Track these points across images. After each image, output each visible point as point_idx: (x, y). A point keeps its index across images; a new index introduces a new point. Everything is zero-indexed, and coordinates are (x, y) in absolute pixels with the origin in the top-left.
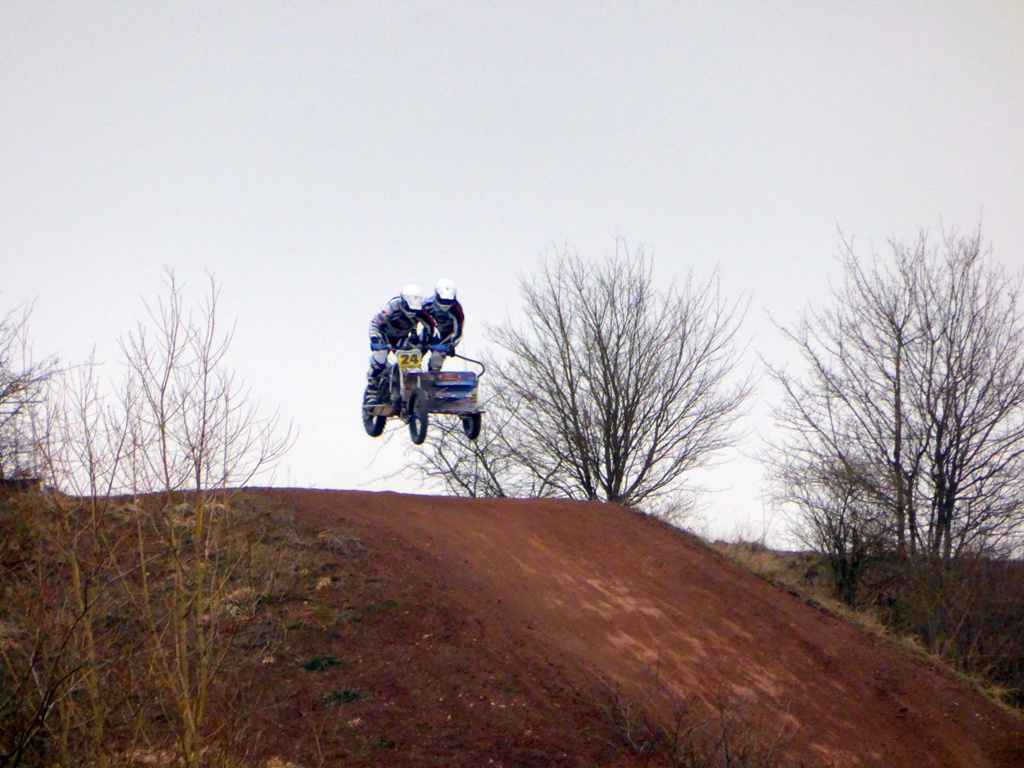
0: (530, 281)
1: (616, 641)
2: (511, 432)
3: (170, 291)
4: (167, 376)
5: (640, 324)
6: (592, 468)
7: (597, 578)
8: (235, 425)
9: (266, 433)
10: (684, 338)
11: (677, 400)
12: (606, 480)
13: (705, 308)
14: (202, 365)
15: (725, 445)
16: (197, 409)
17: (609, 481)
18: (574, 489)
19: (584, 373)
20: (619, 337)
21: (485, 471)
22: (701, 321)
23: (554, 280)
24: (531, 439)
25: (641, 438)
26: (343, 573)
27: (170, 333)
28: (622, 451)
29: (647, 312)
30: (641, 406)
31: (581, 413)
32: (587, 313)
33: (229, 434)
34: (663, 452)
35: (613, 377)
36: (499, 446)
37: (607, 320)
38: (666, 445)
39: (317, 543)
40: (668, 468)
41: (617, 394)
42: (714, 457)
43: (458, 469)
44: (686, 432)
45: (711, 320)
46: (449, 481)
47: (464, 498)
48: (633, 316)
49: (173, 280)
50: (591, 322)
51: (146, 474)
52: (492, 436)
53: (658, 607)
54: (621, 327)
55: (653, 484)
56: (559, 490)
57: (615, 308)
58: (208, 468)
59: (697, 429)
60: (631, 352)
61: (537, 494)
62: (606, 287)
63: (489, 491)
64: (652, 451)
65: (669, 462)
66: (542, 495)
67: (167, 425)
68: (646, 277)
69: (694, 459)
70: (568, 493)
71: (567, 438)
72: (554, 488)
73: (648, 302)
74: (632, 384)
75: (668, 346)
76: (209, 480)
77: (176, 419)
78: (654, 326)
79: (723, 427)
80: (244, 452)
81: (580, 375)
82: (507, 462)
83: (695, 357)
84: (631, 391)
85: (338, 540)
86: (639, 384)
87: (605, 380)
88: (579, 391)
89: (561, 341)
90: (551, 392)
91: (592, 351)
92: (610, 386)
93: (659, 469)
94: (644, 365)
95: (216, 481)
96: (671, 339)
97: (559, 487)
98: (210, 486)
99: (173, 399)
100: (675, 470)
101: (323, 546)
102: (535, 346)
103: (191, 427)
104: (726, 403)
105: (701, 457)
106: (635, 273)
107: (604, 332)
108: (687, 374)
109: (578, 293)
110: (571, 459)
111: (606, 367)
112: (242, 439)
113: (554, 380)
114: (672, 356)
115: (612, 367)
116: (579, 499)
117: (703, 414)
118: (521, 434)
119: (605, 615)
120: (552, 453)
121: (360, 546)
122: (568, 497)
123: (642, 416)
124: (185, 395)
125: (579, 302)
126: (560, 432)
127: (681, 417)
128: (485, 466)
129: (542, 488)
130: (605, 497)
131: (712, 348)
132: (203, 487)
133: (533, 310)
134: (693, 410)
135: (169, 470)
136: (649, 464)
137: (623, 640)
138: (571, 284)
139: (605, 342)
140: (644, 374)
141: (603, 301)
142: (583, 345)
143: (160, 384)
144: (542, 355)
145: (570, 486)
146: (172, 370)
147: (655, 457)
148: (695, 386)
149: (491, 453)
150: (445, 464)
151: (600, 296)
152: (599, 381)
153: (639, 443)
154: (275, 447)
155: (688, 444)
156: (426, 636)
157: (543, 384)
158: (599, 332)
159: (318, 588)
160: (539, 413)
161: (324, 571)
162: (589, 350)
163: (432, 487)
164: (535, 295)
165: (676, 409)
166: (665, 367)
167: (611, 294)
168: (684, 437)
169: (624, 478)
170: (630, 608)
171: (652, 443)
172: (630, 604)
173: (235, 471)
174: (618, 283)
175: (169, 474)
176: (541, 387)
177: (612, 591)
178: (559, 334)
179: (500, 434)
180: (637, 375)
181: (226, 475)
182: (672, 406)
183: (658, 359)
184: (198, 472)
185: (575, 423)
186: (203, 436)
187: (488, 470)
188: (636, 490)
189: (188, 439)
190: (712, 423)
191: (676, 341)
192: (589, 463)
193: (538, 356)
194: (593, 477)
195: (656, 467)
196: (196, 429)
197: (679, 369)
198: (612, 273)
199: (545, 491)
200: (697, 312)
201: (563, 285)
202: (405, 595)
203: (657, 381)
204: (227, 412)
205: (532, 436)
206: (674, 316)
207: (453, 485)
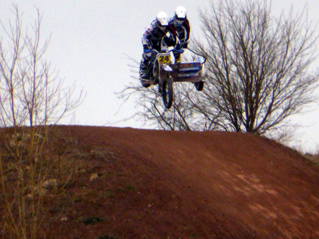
0: (204, 12)
1: (253, 208)
2: (193, 95)
3: (16, 17)
4: (14, 63)
5: (265, 35)
6: (238, 114)
7: (243, 174)
8: (51, 90)
9: (68, 95)
10: (288, 43)
11: (285, 77)
12: (246, 121)
13: (300, 26)
14: (33, 58)
15: (311, 101)
16: (30, 82)
17: (248, 121)
18: (228, 126)
19: (234, 63)
20: (253, 42)
21: (179, 117)
22: (298, 33)
23: (217, 11)
24: (204, 99)
25: (265, 98)
26: (104, 171)
27: (15, 40)
28: (254, 105)
29: (268, 29)
30: (265, 80)
31: (232, 84)
32: (235, 29)
33: (48, 95)
34: (277, 105)
35: (249, 64)
36: (187, 103)
37: (246, 33)
38: (279, 102)
39: (89, 156)
40: (280, 114)
41: (252, 74)
42: (305, 108)
43: (164, 115)
44: (290, 94)
45: (303, 32)
46: (159, 122)
47: (167, 131)
48: (260, 31)
49: (17, 10)
50: (238, 34)
51: (3, 117)
52: (183, 97)
53: (275, 190)
54: (254, 37)
55: (271, 123)
56: (220, 127)
57: (251, 26)
58: (37, 114)
59: (296, 92)
60: (260, 51)
61: (208, 129)
62: (246, 15)
63: (182, 127)
64: (271, 105)
65: (280, 111)
66: (211, 129)
67: (14, 90)
68: (268, 9)
69: (294, 109)
70: (225, 128)
71: (224, 97)
72: (217, 126)
73: (269, 23)
74: (260, 69)
75: (280, 47)
76: (37, 120)
77: (19, 87)
78: (272, 36)
79: (310, 92)
80: (57, 105)
81: (231, 63)
82: (191, 111)
83: (294, 53)
84: (260, 72)
85: (101, 154)
86: (264, 68)
87: (245, 66)
88: (231, 72)
89: (221, 45)
90: (215, 73)
91: (238, 50)
92: (248, 70)
93: (275, 115)
94: (266, 58)
95: (41, 121)
96: (281, 43)
97: (220, 125)
98: (38, 124)
99: (17, 76)
100: (284, 115)
101: (93, 157)
102: (207, 47)
103: (27, 91)
104: (311, 78)
105: (298, 108)
106: (262, 7)
107: (245, 39)
108: (290, 62)
109: (230, 18)
110: (227, 110)
111: (246, 59)
112: (55, 98)
113: (217, 66)
114: (282, 53)
115: (249, 59)
116: (230, 131)
117: (299, 85)
118: (199, 96)
119: (246, 194)
120: (216, 107)
121: (113, 156)
122: (225, 130)
123: (265, 86)
124: (24, 74)
125: (231, 23)
126: (220, 95)
127: (287, 86)
128: (179, 113)
129: (210, 126)
130: (245, 130)
131: (303, 48)
132: (34, 124)
133: (206, 28)
134: (294, 82)
135: (15, 115)
136: (269, 112)
137: (257, 208)
138: (227, 13)
139: (245, 45)
140: (267, 63)
141: (244, 22)
142: (233, 47)
143: (10, 68)
144: (210, 52)
145: (226, 124)
146: (16, 60)
147: (273, 108)
148: (294, 69)
149: (182, 106)
150: (157, 112)
151: (242, 19)
152: (242, 67)
153: (264, 101)
154: (73, 103)
155: (291, 101)
156: (150, 205)
157: (211, 69)
158: (242, 40)
159: (91, 179)
160: (209, 84)
161: (94, 170)
162: (236, 49)
163: (151, 125)
164: (207, 19)
165: (284, 82)
166: (279, 58)
167: (248, 19)
168: (289, 97)
169: (256, 120)
170: (261, 190)
171: (271, 101)
172: (260, 188)
173: (52, 116)
174: (252, 12)
175: (15, 118)
176: (210, 70)
177: (251, 181)
178: (220, 41)
179: (187, 96)
180: (263, 63)
181: (46, 118)
182: (282, 80)
183: (274, 54)
184: (31, 116)
185: (229, 90)
186: (34, 96)
187: (181, 116)
188: (262, 126)
189: (26, 98)
190: (304, 89)
191: (284, 44)
192: (237, 112)
193: (208, 53)
194: (238, 119)
195: (273, 114)
196: (30, 93)
197: (286, 60)
198: (249, 7)
199: (212, 127)
200: (296, 28)
201: (222, 14)
202: (138, 183)
203: (274, 66)
204: (47, 83)
205: (205, 97)
206: (283, 31)
207: (162, 124)
